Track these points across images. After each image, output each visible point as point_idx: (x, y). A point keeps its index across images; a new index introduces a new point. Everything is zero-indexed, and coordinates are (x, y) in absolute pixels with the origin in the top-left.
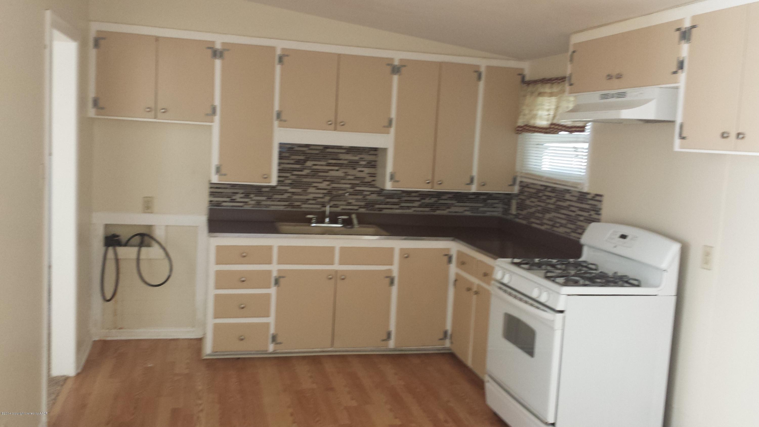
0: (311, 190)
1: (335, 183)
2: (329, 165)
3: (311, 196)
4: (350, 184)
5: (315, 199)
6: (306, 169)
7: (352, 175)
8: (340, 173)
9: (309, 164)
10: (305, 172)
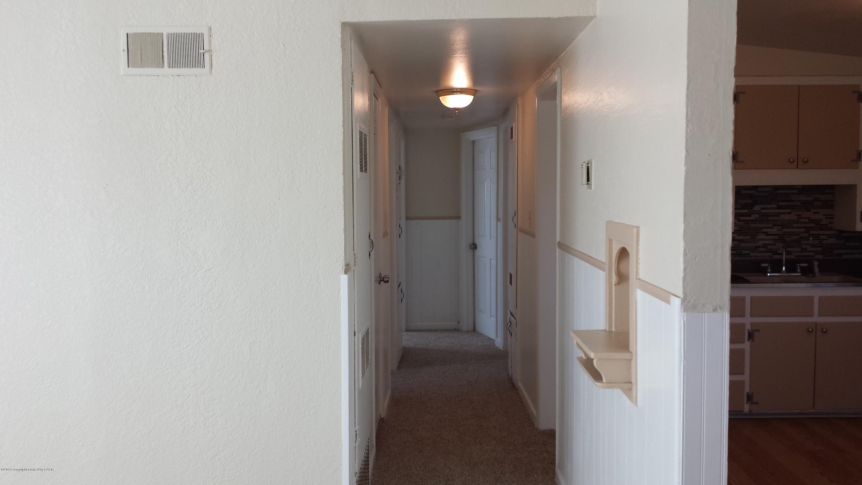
0: (760, 236)
1: (787, 228)
2: (779, 207)
3: (761, 243)
4: (803, 228)
5: (765, 246)
6: (754, 214)
7: (806, 218)
8: (793, 217)
9: (757, 208)
10: (753, 217)
